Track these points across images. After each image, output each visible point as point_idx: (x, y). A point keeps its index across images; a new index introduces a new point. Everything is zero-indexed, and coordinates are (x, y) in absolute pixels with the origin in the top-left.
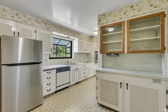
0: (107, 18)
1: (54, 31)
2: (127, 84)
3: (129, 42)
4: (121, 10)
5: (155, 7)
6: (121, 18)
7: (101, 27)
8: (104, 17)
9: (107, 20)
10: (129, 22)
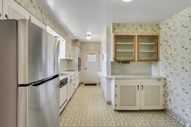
0: (122, 28)
1: (49, 26)
2: (142, 86)
3: (138, 53)
4: (133, 26)
5: (154, 31)
6: (133, 32)
7: (115, 35)
8: (119, 27)
9: (121, 30)
10: (138, 37)
